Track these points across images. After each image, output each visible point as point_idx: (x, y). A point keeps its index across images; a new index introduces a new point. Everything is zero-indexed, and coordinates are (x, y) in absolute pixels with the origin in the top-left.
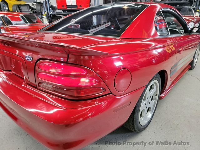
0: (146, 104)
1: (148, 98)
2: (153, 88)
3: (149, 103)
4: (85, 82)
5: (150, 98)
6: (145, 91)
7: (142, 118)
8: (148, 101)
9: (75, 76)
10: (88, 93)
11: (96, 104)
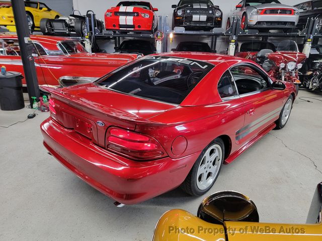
0: (205, 168)
1: (208, 162)
2: (215, 153)
3: (210, 168)
4: (147, 146)
5: (211, 162)
6: (202, 154)
7: (201, 182)
8: (209, 165)
9: (139, 142)
10: (149, 155)
11: (156, 164)
